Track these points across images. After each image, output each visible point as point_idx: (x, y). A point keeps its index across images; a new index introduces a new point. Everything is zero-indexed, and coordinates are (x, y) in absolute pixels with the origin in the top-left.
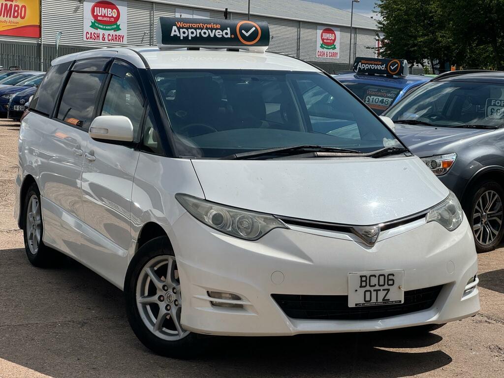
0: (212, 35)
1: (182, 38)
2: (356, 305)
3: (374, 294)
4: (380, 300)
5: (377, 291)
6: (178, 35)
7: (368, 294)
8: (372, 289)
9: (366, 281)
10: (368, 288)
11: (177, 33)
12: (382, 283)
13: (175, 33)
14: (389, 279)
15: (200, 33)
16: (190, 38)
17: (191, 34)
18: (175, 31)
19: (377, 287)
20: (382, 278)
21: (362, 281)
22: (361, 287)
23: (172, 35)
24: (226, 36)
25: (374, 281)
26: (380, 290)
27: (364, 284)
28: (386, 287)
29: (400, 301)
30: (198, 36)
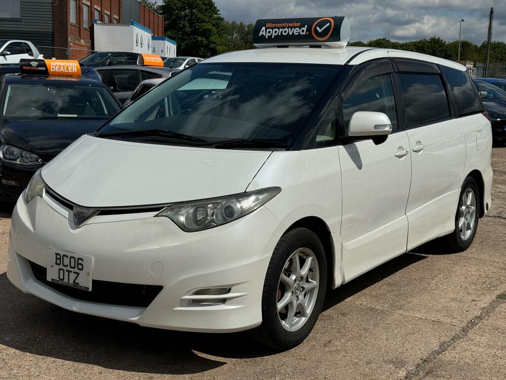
0: (291, 33)
1: (267, 37)
2: (52, 280)
3: (66, 273)
4: (71, 282)
5: (69, 272)
6: (265, 35)
7: (61, 272)
8: (65, 269)
9: (60, 259)
10: (61, 266)
11: (264, 33)
12: (73, 265)
13: (262, 33)
14: (78, 263)
15: (282, 32)
16: (273, 37)
17: (274, 33)
18: (263, 32)
19: (69, 268)
20: (73, 260)
21: (57, 259)
22: (56, 264)
23: (260, 35)
24: (302, 33)
25: (66, 261)
26: (71, 272)
27: (58, 262)
28: (76, 270)
29: (88, 289)
30: (280, 34)
